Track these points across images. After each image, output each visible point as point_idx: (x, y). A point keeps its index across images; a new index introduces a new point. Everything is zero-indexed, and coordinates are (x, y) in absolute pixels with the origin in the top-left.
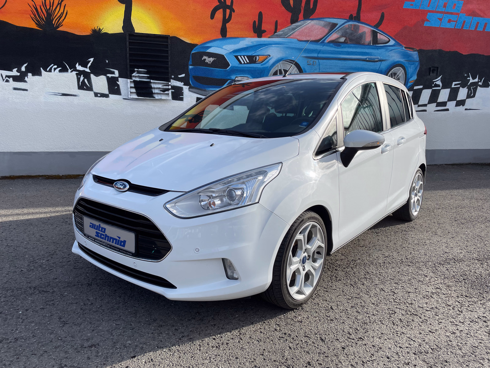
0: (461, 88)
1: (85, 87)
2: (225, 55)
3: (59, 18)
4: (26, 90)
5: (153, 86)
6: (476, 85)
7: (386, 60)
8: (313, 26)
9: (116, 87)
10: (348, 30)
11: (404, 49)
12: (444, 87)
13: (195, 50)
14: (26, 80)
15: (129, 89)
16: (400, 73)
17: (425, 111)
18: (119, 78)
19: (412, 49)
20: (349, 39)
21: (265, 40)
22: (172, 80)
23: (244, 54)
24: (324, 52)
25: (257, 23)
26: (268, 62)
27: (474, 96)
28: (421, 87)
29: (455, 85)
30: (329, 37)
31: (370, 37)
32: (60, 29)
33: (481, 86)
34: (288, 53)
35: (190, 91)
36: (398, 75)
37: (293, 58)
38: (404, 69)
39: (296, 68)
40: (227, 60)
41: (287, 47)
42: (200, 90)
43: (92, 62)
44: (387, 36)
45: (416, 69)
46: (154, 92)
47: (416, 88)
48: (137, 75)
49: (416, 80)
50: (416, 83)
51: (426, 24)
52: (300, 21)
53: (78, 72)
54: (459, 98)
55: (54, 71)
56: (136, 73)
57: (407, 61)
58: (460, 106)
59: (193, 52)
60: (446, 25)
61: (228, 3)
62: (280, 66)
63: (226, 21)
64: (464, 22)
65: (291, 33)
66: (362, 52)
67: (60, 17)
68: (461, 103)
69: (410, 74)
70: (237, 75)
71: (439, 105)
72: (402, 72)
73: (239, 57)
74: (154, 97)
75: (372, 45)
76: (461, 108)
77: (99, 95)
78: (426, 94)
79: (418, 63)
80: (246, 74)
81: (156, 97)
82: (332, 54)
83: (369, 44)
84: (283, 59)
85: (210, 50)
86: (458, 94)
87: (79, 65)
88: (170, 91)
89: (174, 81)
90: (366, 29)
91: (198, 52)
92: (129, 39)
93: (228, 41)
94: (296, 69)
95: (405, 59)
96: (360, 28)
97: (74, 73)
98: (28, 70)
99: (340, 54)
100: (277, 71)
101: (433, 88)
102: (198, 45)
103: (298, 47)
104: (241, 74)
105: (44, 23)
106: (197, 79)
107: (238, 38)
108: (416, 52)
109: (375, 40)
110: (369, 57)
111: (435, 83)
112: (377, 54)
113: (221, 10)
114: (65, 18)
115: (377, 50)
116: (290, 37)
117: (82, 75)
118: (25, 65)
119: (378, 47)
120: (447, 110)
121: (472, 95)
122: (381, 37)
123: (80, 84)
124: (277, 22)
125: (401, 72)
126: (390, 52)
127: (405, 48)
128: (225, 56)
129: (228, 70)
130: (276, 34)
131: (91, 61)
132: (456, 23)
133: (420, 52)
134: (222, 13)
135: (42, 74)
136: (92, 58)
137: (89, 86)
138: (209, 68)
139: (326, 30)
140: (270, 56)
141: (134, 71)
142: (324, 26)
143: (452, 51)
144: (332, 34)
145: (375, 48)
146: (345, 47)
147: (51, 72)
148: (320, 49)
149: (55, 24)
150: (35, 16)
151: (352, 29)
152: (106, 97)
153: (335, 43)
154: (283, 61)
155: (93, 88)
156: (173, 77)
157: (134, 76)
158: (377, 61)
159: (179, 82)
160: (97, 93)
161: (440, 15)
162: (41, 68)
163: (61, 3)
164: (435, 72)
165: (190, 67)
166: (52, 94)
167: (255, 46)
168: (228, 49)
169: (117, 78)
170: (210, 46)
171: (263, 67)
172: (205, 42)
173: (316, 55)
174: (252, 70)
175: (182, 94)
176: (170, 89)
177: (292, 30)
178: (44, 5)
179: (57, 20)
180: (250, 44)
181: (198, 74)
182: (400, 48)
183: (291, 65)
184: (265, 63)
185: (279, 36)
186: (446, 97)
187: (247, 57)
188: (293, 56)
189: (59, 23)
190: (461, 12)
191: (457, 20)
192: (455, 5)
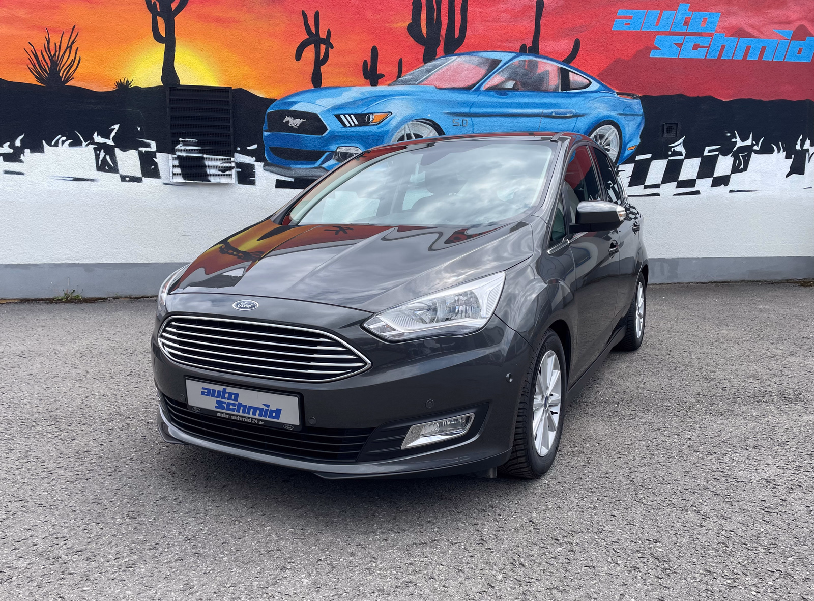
0: (720, 156)
1: (106, 168)
2: (320, 113)
3: (68, 68)
4: (22, 174)
5: (207, 163)
6: (748, 150)
7: (586, 114)
8: (460, 65)
9: (153, 167)
10: (518, 70)
11: (616, 95)
12: (690, 155)
13: (272, 109)
14: (23, 160)
15: (171, 170)
16: (610, 135)
17: (658, 195)
18: (157, 153)
19: (631, 96)
20: (521, 83)
21: (383, 89)
22: (236, 155)
23: (350, 112)
24: (480, 105)
25: (369, 64)
26: (388, 122)
27: (745, 169)
28: (649, 156)
29: (710, 151)
30: (488, 80)
31: (557, 78)
32: (69, 84)
33: (756, 152)
34: (419, 107)
35: (265, 170)
36: (607, 139)
37: (429, 115)
38: (617, 128)
39: (433, 130)
40: (323, 121)
41: (419, 100)
42: (281, 168)
43: (117, 131)
44: (585, 76)
45: (638, 127)
46: (208, 172)
47: (638, 158)
48: (183, 147)
49: (639, 145)
50: (640, 150)
51: (654, 54)
52: (439, 58)
53: (96, 146)
54: (718, 173)
55: (62, 145)
56: (181, 145)
57: (622, 114)
58: (720, 186)
59: (269, 111)
60: (689, 53)
61: (323, 35)
62: (409, 129)
63: (319, 62)
64: (723, 47)
65: (425, 77)
66: (545, 104)
67: (71, 66)
68: (723, 181)
69: (628, 135)
70: (338, 144)
71: (681, 184)
72: (614, 133)
73: (342, 117)
74: (209, 181)
75: (560, 91)
76: (722, 189)
77: (127, 179)
78: (658, 168)
79: (640, 117)
80: (353, 143)
81: (212, 181)
82: (493, 107)
83: (555, 91)
84: (412, 118)
85: (295, 108)
86: (715, 166)
87: (98, 136)
88: (233, 172)
89: (240, 155)
90: (549, 68)
91: (277, 111)
92: (170, 95)
93: (324, 92)
94: (435, 133)
95: (619, 112)
96: (539, 66)
97: (91, 147)
98: (25, 145)
99: (507, 107)
100: (403, 136)
101: (670, 158)
102: (277, 100)
103: (436, 99)
104: (346, 143)
105: (47, 75)
106: (277, 151)
107: (339, 87)
108: (638, 101)
109: (565, 84)
110: (556, 110)
111: (674, 150)
112: (570, 104)
113: (312, 47)
114: (77, 67)
115: (569, 99)
116: (422, 83)
117: (103, 150)
118: (21, 137)
119: (570, 95)
120: (698, 193)
121: (742, 166)
122: (575, 78)
124: (400, 62)
125: (612, 133)
126: (591, 102)
127: (618, 95)
128: (319, 115)
129: (324, 136)
130: (400, 79)
131: (115, 129)
132: (708, 50)
133: (645, 100)
134: (314, 51)
135: (45, 150)
136: (117, 124)
137: (112, 165)
138: (295, 134)
139: (483, 71)
140: (392, 114)
141: (178, 143)
142: (479, 64)
143: (701, 96)
144: (493, 76)
145: (567, 97)
146: (516, 96)
147: (58, 146)
148: (473, 100)
149: (64, 77)
150: (34, 66)
151: (526, 67)
152: (138, 182)
153: (499, 90)
154: (413, 121)
155: (119, 168)
156: (238, 149)
157: (178, 150)
158: (570, 117)
159: (248, 156)
160: (125, 176)
161: (678, 39)
162: (44, 142)
163: (71, 47)
164: (674, 132)
165: (266, 134)
166: (59, 178)
167: (367, 98)
168: (325, 105)
169: (155, 153)
170: (296, 102)
171: (380, 132)
172: (287, 95)
173: (466, 110)
174: (364, 136)
175: (253, 175)
176: (233, 168)
177: (426, 72)
178: (47, 49)
179: (66, 71)
180: (359, 96)
181: (278, 144)
182: (609, 95)
183: (426, 127)
184: (384, 125)
185: (406, 82)
186: (693, 172)
187: (354, 116)
188: (428, 113)
189: (68, 75)
190: (716, 32)
191: (710, 45)
192: (705, 20)
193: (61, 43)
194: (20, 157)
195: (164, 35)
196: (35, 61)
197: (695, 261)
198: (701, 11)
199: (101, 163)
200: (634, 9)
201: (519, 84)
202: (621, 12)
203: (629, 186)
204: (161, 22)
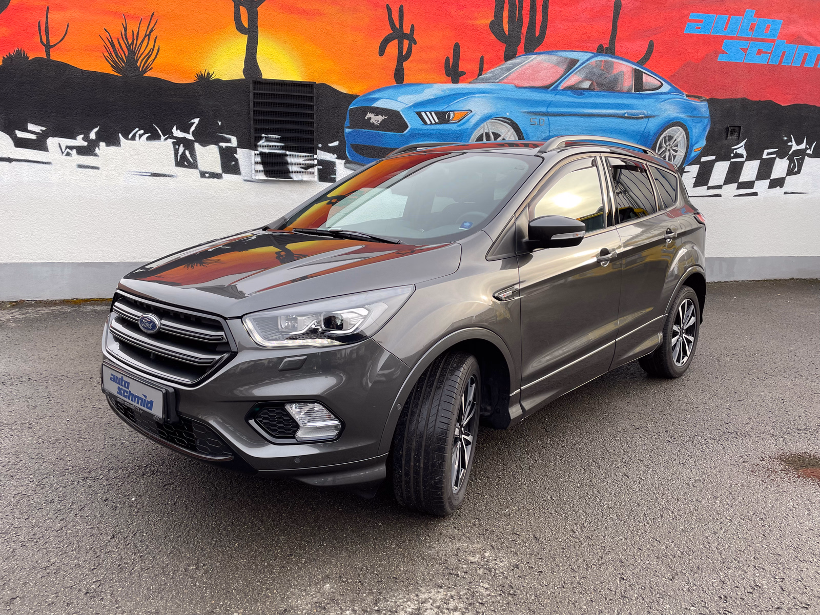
0: (777, 158)
1: (186, 163)
2: (401, 110)
3: (146, 58)
4: (97, 168)
5: (289, 160)
6: (802, 153)
7: (657, 116)
8: (539, 64)
9: (233, 163)
10: (595, 70)
11: (685, 98)
12: (750, 157)
13: (354, 105)
14: (99, 154)
15: (253, 166)
16: (678, 137)
17: (719, 196)
18: (238, 149)
19: (699, 98)
20: (597, 83)
21: (464, 87)
22: (318, 152)
23: (430, 109)
24: (556, 104)
25: (451, 60)
26: (468, 120)
27: (799, 172)
28: (713, 158)
29: (768, 154)
30: (565, 80)
31: (631, 79)
32: (148, 74)
33: (809, 156)
34: (499, 106)
35: (346, 167)
36: (675, 140)
37: (508, 114)
38: (685, 129)
39: (512, 130)
40: (404, 118)
41: (498, 98)
42: (361, 165)
43: (197, 125)
44: (657, 78)
45: (704, 129)
46: (291, 170)
47: (704, 159)
48: (266, 144)
49: (704, 147)
50: (705, 152)
51: (721, 58)
52: (519, 56)
53: (175, 140)
54: (775, 175)
55: (140, 139)
56: (263, 140)
57: (690, 116)
58: (775, 188)
59: (351, 107)
60: (753, 58)
61: (407, 30)
62: (488, 128)
63: (402, 58)
64: (784, 53)
65: (505, 75)
66: (619, 104)
67: (149, 55)
68: (778, 183)
69: (694, 137)
71: (742, 186)
72: (682, 135)
73: (423, 114)
74: (291, 178)
75: (633, 92)
76: (777, 190)
77: (207, 175)
78: (720, 170)
79: (707, 119)
81: (294, 178)
82: (569, 107)
83: (628, 92)
84: (491, 116)
85: (378, 104)
86: (772, 169)
87: (177, 130)
88: (316, 169)
89: (322, 152)
90: (624, 69)
91: (359, 108)
92: (254, 89)
93: (406, 89)
94: (513, 132)
95: (687, 115)
96: (616, 66)
97: (170, 141)
98: (100, 137)
99: (583, 107)
100: (482, 135)
101: (732, 160)
102: (359, 95)
103: (515, 97)
104: (426, 141)
105: (123, 64)
106: (358, 149)
107: (421, 84)
108: (705, 103)
109: (639, 85)
110: (629, 111)
111: (736, 152)
112: (642, 106)
113: (396, 41)
114: (156, 57)
115: (641, 100)
116: (503, 81)
117: (182, 145)
118: (96, 130)
119: (643, 96)
120: (755, 194)
121: (796, 169)
122: (649, 80)
123: (179, 159)
124: (482, 58)
125: (680, 134)
126: (661, 103)
127: (687, 97)
128: (401, 112)
129: (405, 134)
130: (481, 77)
131: (195, 123)
132: (770, 56)
133: (712, 102)
134: (397, 46)
135: (121, 144)
136: (197, 118)
137: (192, 161)
138: (376, 131)
139: (561, 70)
140: (472, 112)
141: (261, 138)
142: (558, 63)
143: (762, 100)
144: (571, 75)
145: (639, 98)
146: (590, 97)
147: (135, 140)
148: (550, 99)
149: (141, 67)
150: (110, 54)
151: (602, 68)
152: (218, 178)
153: (575, 90)
154: (492, 119)
155: (198, 163)
156: (320, 145)
157: (260, 146)
158: (642, 118)
159: (330, 153)
160: (204, 172)
161: (744, 44)
162: (120, 135)
163: (149, 35)
164: (736, 134)
165: (347, 130)
166: (136, 173)
167: (448, 96)
168: (406, 102)
169: (236, 148)
170: (378, 98)
171: (460, 130)
172: (371, 91)
173: (544, 109)
174: (444, 134)
175: (334, 173)
176: (316, 165)
177: (506, 71)
178: (124, 37)
179: (145, 60)
180: (441, 93)
181: (359, 141)
182: (679, 97)
183: (504, 126)
184: (464, 123)
185: (486, 80)
186: (753, 174)
187: (435, 114)
188: (507, 112)
189: (146, 66)
190: (778, 38)
191: (772, 51)
192: (768, 27)
193: (139, 30)
194: (95, 151)
195: (246, 26)
196: (111, 49)
197: (750, 260)
198: (765, 17)
199: (180, 158)
200: (705, 13)
201: (595, 84)
202: (692, 16)
203: (694, 186)
204: (243, 11)
